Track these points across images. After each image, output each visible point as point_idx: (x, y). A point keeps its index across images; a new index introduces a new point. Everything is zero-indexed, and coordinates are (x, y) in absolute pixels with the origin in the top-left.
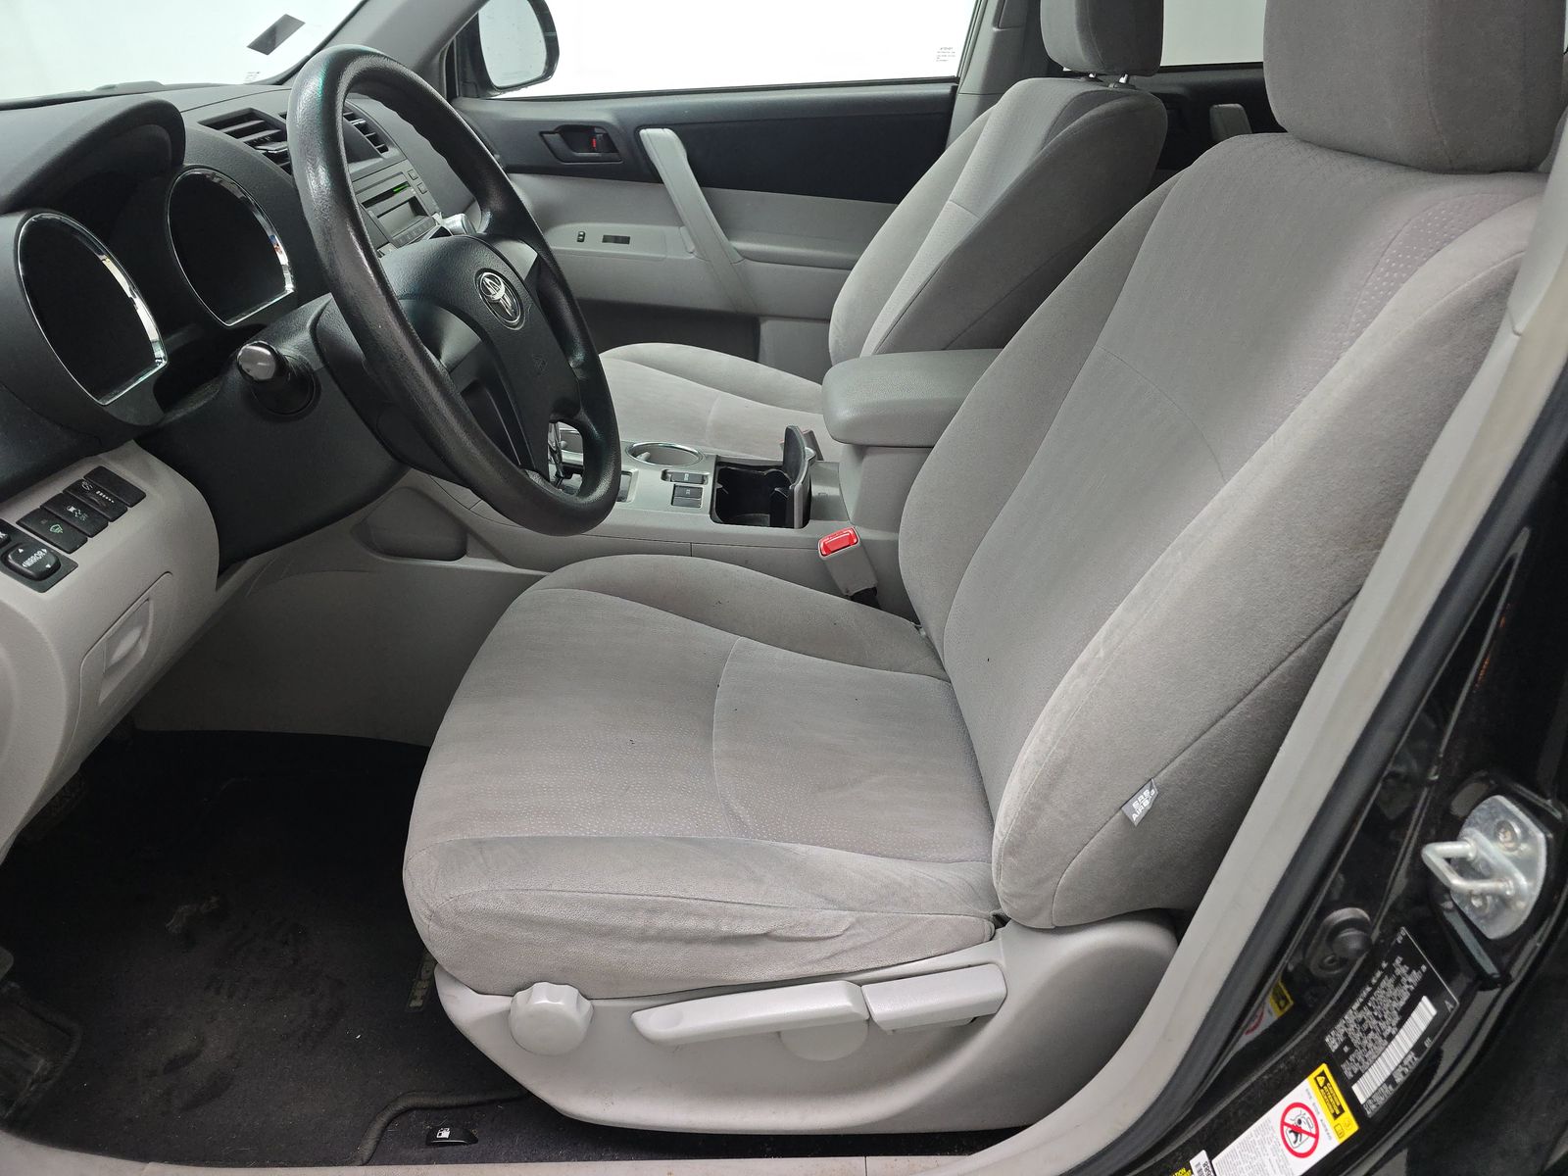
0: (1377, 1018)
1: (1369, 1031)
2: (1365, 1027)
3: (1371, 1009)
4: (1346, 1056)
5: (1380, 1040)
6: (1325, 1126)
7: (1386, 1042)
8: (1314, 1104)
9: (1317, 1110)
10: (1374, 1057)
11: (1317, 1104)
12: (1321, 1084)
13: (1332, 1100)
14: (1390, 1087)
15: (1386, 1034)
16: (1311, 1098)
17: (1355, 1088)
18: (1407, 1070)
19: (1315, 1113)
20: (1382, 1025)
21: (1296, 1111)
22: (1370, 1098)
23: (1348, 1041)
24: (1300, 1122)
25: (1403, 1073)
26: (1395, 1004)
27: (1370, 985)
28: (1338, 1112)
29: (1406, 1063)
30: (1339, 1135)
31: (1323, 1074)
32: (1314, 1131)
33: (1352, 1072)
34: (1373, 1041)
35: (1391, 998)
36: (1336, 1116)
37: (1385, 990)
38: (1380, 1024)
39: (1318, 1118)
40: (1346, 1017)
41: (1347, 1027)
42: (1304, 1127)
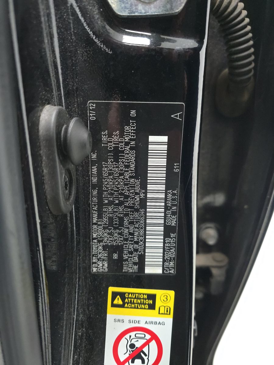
0: (121, 203)
1: (121, 220)
2: (116, 221)
3: (111, 203)
4: (121, 260)
5: (136, 215)
6: (151, 323)
7: (142, 211)
8: (130, 321)
9: (135, 322)
10: (142, 232)
11: (133, 318)
12: (120, 302)
13: (139, 301)
14: (172, 235)
15: (137, 206)
16: (123, 321)
17: (148, 270)
18: (174, 208)
19: (137, 325)
20: (130, 202)
21: (123, 344)
22: (164, 261)
23: (111, 249)
24: (132, 346)
25: (174, 213)
26: (127, 175)
27: (94, 186)
28: (151, 302)
29: (169, 205)
30: (167, 313)
31: (115, 295)
32: (148, 337)
33: (135, 264)
34: (131, 223)
35: (121, 174)
36: (152, 307)
37: (110, 174)
38: (127, 204)
39: (143, 325)
40: (95, 236)
41: (101, 241)
42: (138, 344)
